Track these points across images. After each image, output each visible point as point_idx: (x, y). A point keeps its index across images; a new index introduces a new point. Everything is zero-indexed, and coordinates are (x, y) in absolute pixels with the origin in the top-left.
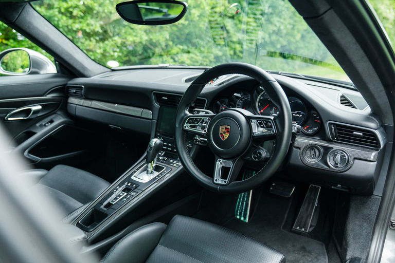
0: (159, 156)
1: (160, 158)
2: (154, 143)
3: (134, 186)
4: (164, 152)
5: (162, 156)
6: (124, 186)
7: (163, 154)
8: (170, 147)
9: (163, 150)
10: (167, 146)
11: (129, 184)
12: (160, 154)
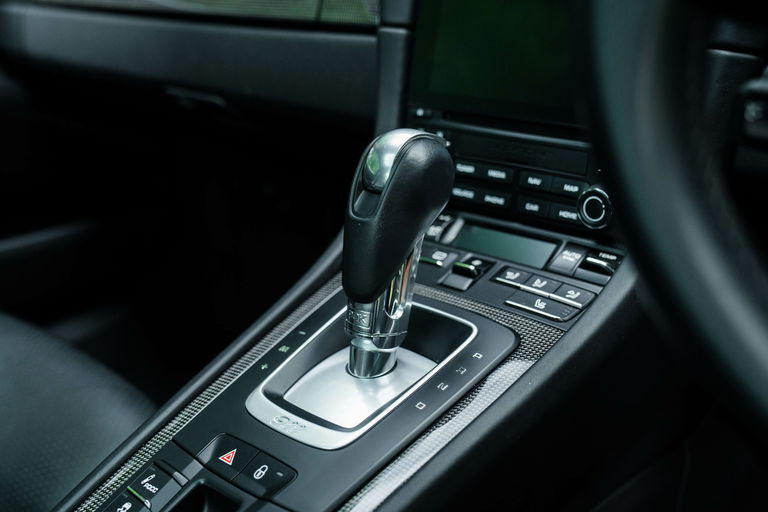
0: (433, 244)
1: (439, 257)
2: (389, 160)
3: (259, 474)
4: (459, 225)
5: (448, 248)
6: (194, 468)
7: (451, 236)
8: (496, 187)
9: (456, 207)
10: (479, 182)
11: (228, 458)
12: (434, 231)
